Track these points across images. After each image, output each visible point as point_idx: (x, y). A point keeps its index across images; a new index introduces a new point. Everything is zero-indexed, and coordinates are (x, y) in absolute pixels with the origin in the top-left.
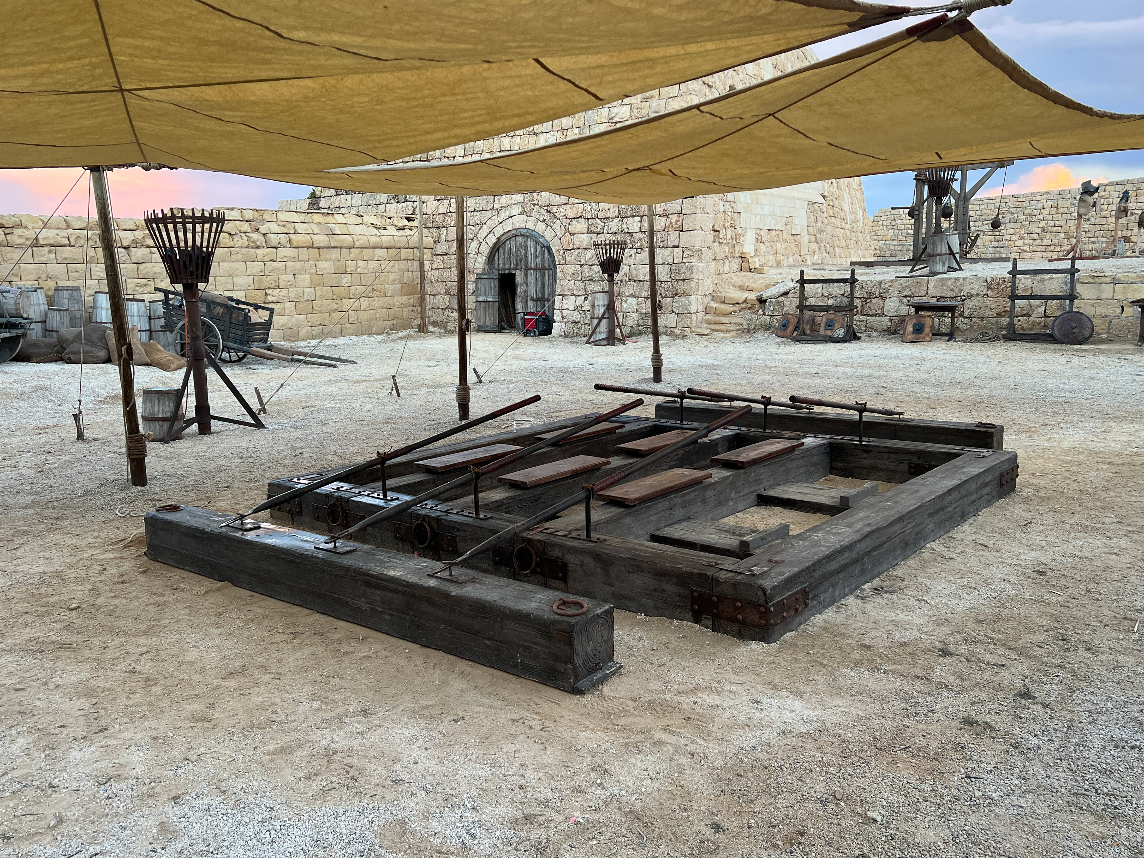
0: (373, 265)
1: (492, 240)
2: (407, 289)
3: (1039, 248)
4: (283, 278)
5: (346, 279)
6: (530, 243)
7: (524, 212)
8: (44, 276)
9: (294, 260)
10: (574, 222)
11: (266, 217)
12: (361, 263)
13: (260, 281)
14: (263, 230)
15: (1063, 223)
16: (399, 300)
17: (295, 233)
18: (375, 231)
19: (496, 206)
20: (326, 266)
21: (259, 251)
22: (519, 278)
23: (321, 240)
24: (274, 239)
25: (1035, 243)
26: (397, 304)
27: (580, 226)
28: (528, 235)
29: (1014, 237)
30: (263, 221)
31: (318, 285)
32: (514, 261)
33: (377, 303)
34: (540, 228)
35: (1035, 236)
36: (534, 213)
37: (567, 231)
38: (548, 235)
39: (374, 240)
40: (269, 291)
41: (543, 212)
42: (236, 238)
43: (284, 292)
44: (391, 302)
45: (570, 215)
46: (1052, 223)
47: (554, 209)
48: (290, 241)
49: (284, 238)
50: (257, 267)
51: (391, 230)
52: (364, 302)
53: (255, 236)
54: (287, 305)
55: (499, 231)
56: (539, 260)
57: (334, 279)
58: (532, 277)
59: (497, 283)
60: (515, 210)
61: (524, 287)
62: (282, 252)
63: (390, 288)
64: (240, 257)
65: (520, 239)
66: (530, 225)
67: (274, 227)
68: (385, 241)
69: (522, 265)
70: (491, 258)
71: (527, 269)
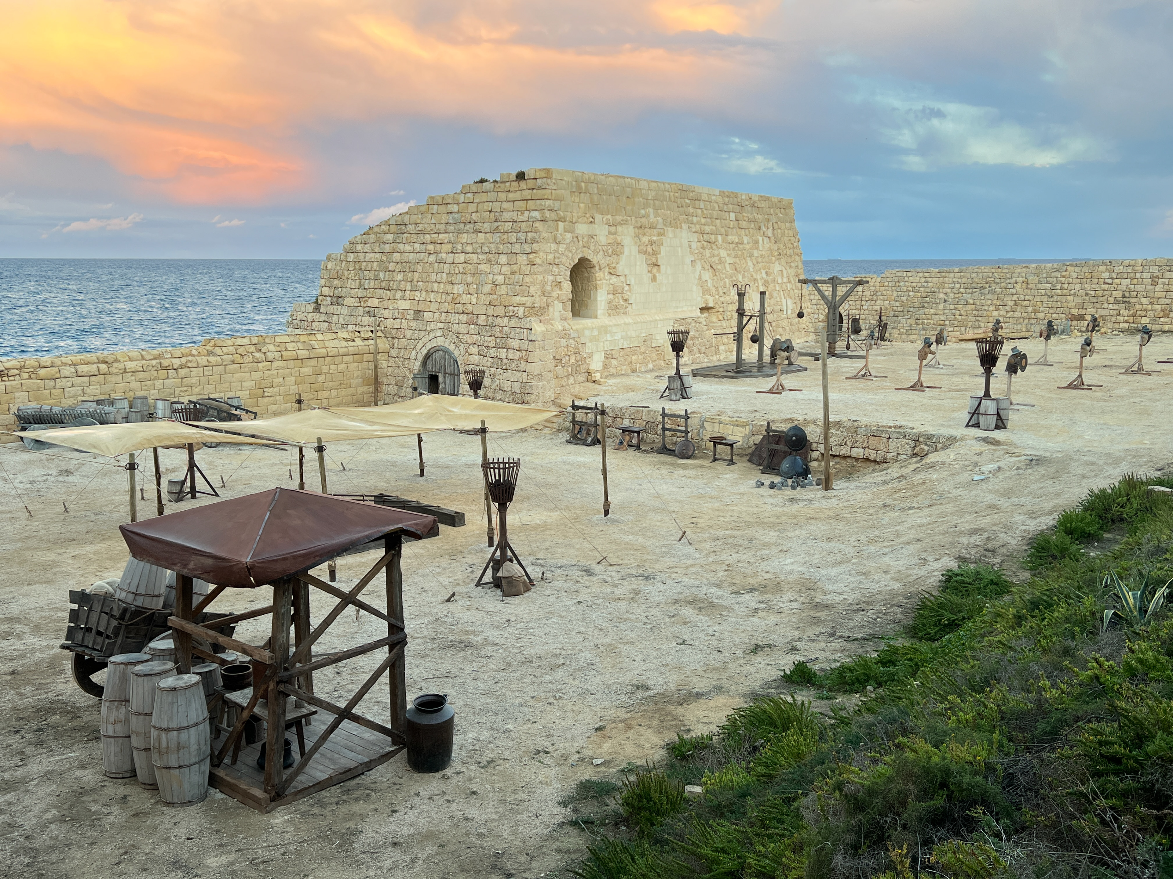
0: (342, 367)
1: (425, 351)
2: (366, 382)
3: (1011, 320)
4: (276, 380)
5: (321, 379)
6: (447, 357)
7: (443, 336)
8: (128, 390)
9: (283, 368)
10: (471, 347)
11: (267, 340)
12: (332, 367)
13: (260, 384)
14: (263, 350)
15: (1031, 298)
16: (360, 390)
17: (286, 350)
18: (344, 344)
19: (428, 329)
20: (306, 370)
21: (259, 364)
22: (440, 379)
23: (303, 354)
24: (270, 356)
25: (1008, 315)
26: (359, 392)
27: (474, 350)
28: (446, 351)
29: (992, 308)
30: (265, 343)
31: (301, 383)
32: (438, 367)
33: (343, 392)
34: (452, 347)
35: (1008, 308)
36: (449, 337)
37: (467, 352)
38: (456, 353)
39: (342, 351)
40: (265, 390)
41: (454, 337)
42: (245, 357)
43: (276, 389)
44: (355, 392)
45: (469, 342)
46: (1022, 297)
47: (461, 336)
48: (282, 356)
49: (278, 354)
50: (257, 375)
51: (359, 342)
52: (334, 393)
53: (258, 355)
54: (278, 398)
55: (429, 346)
56: (452, 368)
57: (312, 379)
58: (448, 379)
59: (427, 380)
60: (439, 333)
61: (443, 385)
62: (276, 364)
63: (354, 382)
64: (247, 369)
65: (441, 352)
66: (446, 345)
67: (271, 347)
68: (351, 350)
69: (442, 370)
70: (424, 363)
71: (445, 373)
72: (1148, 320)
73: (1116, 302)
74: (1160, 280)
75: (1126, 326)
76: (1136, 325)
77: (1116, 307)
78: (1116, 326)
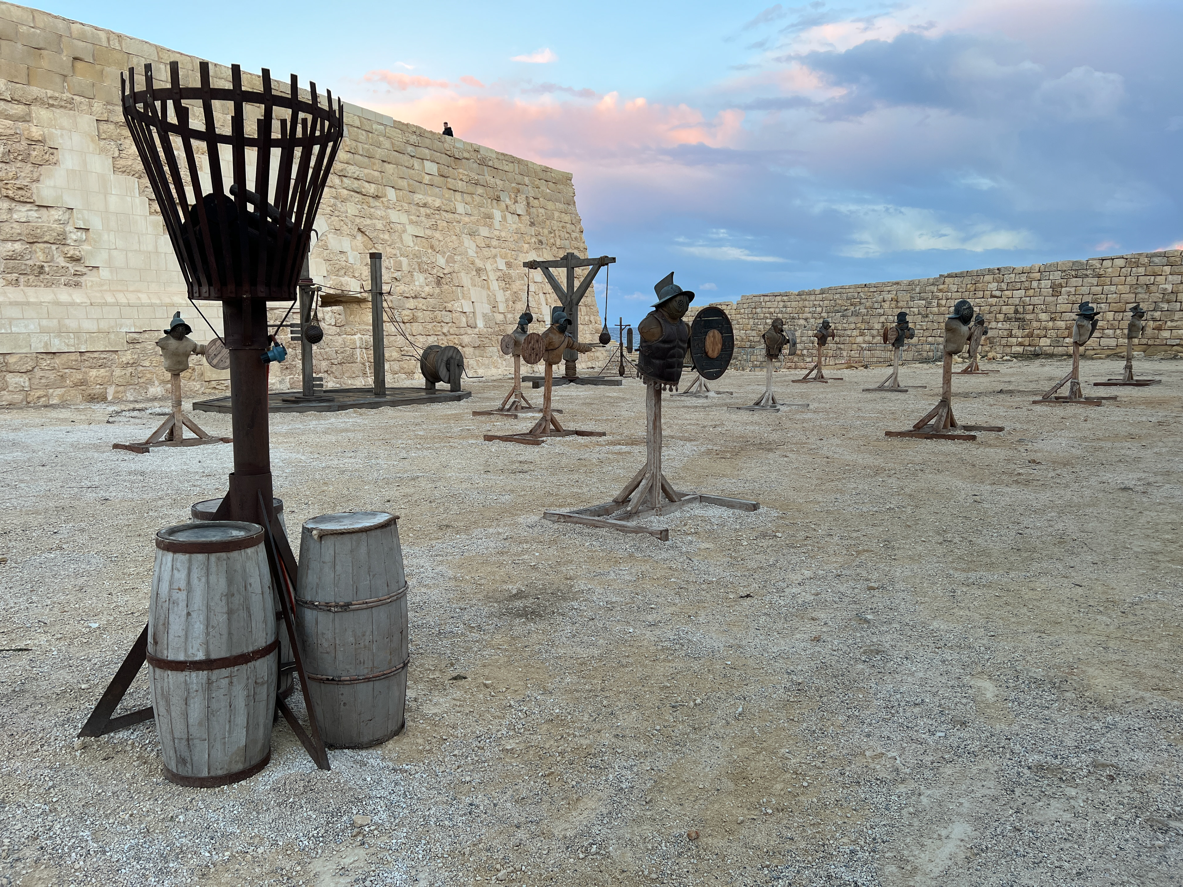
72: (1048, 341)
73: (1007, 319)
74: (1063, 289)
75: (1020, 349)
76: (1033, 349)
77: (1007, 326)
78: (1008, 350)
